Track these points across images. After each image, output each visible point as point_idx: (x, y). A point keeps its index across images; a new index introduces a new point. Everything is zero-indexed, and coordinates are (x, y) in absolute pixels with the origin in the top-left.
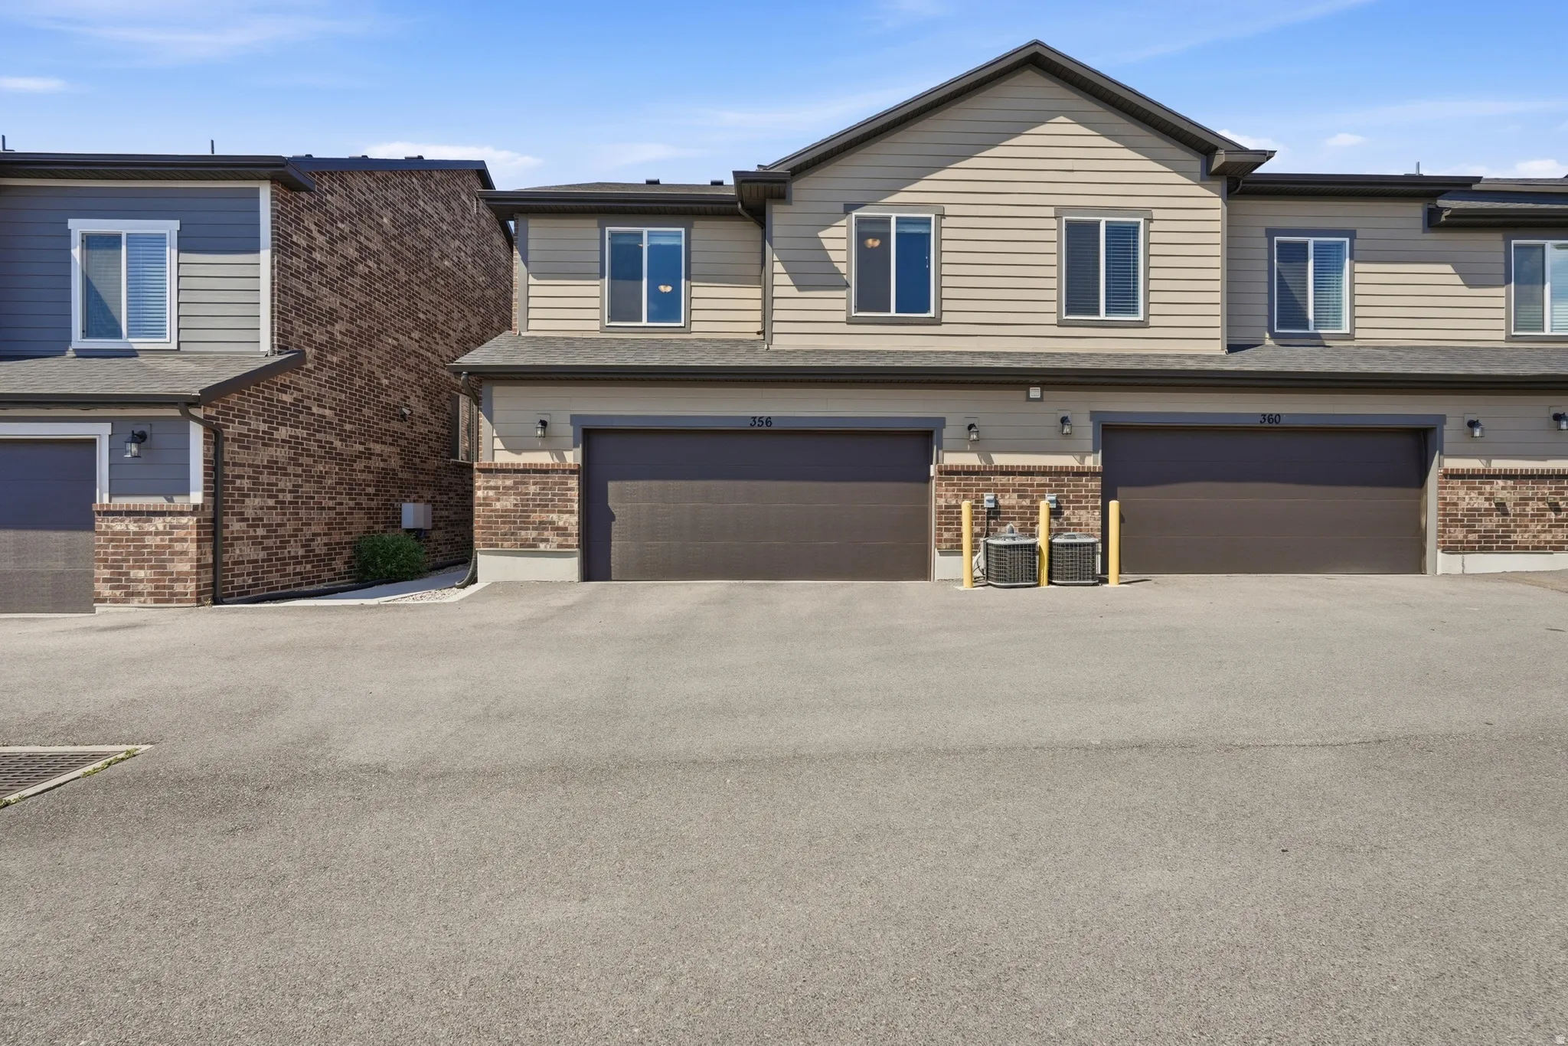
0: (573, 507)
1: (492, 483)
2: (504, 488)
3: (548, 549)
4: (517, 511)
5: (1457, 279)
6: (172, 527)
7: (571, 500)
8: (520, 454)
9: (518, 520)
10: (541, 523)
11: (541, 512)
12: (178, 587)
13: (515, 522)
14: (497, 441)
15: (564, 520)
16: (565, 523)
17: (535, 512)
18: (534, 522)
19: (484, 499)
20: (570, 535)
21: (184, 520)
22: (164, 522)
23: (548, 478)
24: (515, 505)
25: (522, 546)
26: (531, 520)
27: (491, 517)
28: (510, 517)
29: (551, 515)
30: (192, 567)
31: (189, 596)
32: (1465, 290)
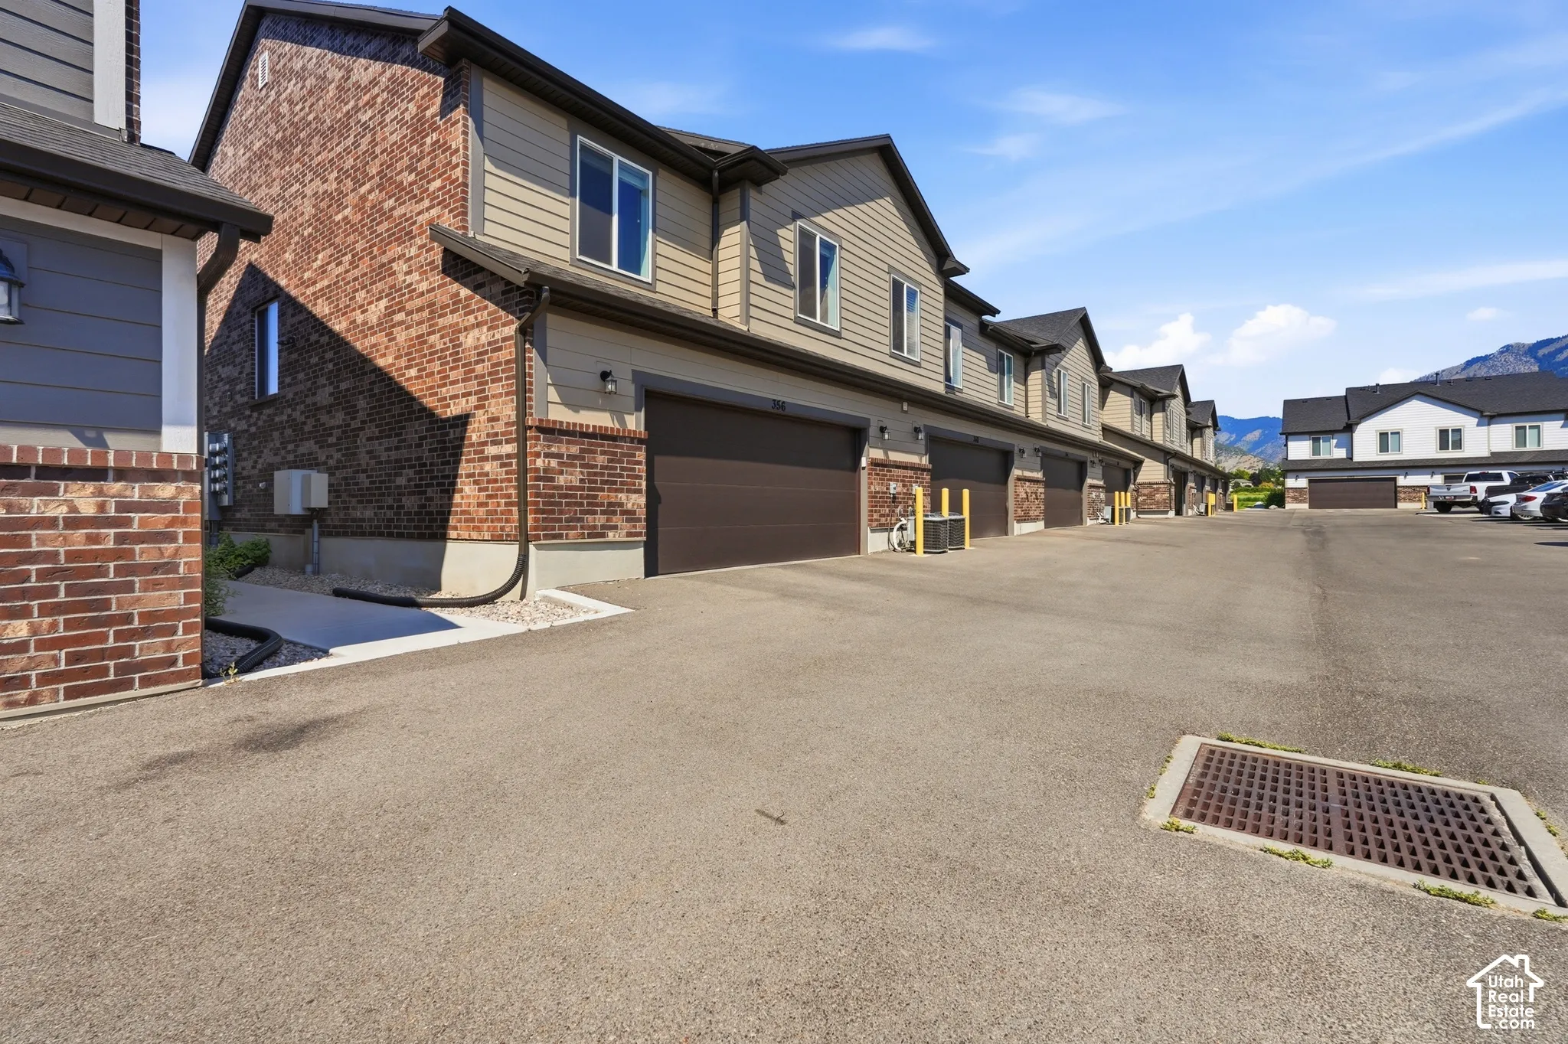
0: (640, 485)
1: (554, 450)
2: (569, 456)
3: (617, 539)
4: (583, 489)
5: (985, 365)
6: (122, 507)
7: (640, 477)
8: (577, 411)
9: (585, 501)
10: (610, 504)
11: (609, 490)
12: (146, 649)
13: (581, 505)
14: (552, 390)
15: (632, 501)
16: (633, 505)
17: (603, 490)
18: (602, 505)
19: (546, 470)
20: (639, 520)
21: (165, 491)
22: (100, 493)
23: (616, 447)
24: (582, 481)
25: (590, 536)
26: (599, 500)
27: (553, 496)
28: (575, 496)
29: (620, 495)
30: (189, 598)
31: (181, 665)
32: (987, 372)
